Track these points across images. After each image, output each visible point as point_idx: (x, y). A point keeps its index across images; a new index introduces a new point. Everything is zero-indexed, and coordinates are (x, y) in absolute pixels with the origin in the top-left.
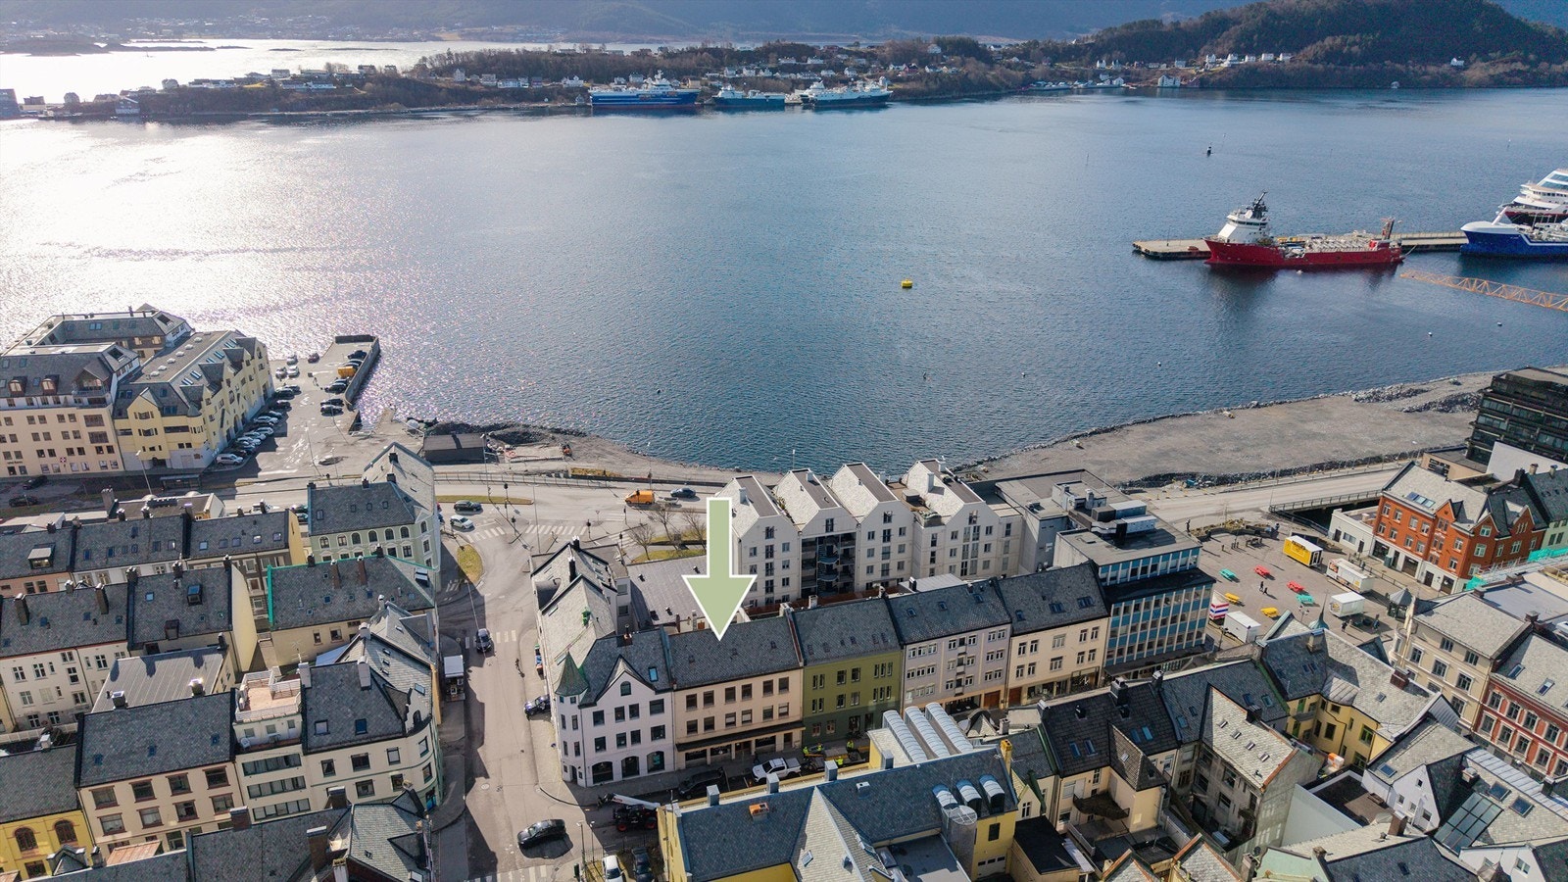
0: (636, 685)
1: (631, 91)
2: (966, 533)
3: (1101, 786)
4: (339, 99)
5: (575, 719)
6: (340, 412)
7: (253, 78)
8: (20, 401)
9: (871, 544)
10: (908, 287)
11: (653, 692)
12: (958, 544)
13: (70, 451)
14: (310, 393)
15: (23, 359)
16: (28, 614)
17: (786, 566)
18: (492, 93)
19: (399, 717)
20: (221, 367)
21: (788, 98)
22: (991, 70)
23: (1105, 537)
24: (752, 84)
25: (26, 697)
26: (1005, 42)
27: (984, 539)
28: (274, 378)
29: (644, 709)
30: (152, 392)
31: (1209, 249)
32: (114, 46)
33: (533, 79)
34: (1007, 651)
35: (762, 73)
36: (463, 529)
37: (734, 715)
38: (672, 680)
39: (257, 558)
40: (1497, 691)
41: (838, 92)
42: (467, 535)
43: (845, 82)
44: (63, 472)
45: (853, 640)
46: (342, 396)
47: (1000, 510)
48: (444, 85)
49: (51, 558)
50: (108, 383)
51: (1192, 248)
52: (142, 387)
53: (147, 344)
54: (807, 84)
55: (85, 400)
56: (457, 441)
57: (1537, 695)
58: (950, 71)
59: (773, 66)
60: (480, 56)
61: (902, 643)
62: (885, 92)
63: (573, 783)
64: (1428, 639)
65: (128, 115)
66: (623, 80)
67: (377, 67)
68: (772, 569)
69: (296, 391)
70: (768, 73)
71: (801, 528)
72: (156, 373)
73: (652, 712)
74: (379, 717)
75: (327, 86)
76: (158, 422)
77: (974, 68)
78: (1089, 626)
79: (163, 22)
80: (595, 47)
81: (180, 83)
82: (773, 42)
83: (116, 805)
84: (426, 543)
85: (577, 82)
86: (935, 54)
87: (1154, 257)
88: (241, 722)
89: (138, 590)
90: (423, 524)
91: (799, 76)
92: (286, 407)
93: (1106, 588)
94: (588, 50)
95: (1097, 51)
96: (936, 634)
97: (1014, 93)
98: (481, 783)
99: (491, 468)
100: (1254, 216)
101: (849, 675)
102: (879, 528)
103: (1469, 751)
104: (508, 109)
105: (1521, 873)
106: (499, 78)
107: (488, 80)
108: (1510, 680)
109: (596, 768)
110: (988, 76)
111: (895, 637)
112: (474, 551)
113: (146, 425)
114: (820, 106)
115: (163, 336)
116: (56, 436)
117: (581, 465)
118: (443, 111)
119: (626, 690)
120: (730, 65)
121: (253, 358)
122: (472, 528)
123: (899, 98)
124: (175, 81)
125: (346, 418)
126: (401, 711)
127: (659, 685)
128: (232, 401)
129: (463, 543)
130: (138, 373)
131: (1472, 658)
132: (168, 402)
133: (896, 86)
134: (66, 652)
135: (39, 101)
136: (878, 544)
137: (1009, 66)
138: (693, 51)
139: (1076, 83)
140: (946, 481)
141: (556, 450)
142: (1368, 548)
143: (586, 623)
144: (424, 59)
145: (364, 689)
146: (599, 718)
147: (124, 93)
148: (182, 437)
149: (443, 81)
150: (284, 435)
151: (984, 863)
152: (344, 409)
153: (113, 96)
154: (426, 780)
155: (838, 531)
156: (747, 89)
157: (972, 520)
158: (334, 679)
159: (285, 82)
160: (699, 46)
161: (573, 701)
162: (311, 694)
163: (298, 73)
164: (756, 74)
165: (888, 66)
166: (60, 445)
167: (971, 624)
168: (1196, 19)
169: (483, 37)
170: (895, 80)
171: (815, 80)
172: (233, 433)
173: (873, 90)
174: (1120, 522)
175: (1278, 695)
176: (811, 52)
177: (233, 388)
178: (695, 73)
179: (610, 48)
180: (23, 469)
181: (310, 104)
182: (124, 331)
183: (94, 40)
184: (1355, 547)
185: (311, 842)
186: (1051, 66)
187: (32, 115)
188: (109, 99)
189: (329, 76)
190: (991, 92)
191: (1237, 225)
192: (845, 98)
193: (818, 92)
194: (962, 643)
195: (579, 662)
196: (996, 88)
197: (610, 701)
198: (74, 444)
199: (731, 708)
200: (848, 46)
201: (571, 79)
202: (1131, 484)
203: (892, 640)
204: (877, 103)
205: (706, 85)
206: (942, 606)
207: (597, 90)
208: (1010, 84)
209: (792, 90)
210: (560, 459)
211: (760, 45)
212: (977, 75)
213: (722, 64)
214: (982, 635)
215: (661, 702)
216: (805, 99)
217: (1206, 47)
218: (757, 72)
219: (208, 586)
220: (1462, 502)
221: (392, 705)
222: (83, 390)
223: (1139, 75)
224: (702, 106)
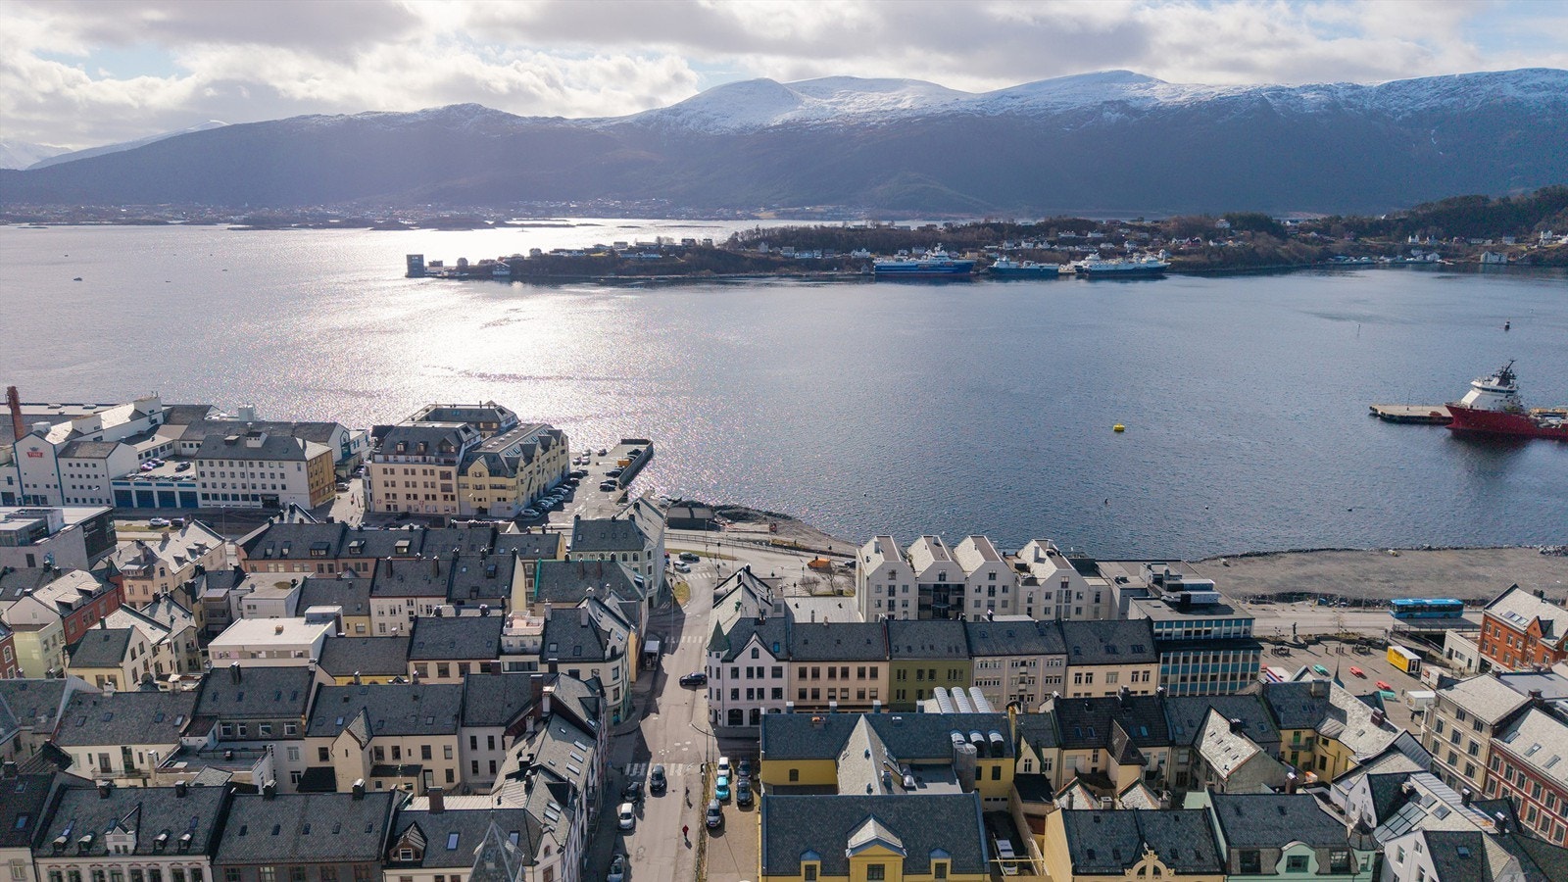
0: (762, 651)
1: (912, 261)
2: (1059, 594)
3: (1100, 766)
4: (663, 266)
5: (718, 670)
6: (613, 489)
7: (598, 248)
8: (402, 458)
9: (978, 596)
10: (1119, 431)
11: (774, 659)
12: (1052, 603)
13: (427, 497)
14: (595, 476)
15: (408, 429)
16: (392, 571)
17: (905, 605)
18: (790, 263)
19: (602, 648)
20: (533, 447)
21: (1063, 269)
22: (1283, 244)
23: (1170, 604)
24: (1027, 255)
25: (382, 626)
26: (1303, 217)
27: (1075, 603)
28: (571, 464)
29: (768, 673)
30: (486, 459)
31: (1451, 416)
32: (500, 224)
33: (827, 251)
34: (1064, 677)
35: (1040, 246)
36: (682, 571)
37: (834, 690)
38: (790, 653)
39: (535, 564)
40: (1496, 755)
41: (1113, 263)
42: (685, 576)
43: (1123, 254)
44: (420, 512)
45: (932, 647)
46: (617, 479)
47: (1091, 581)
48: (749, 255)
49: (408, 548)
50: (458, 450)
51: (1433, 413)
52: (480, 454)
53: (488, 428)
54: (1083, 256)
55: (442, 460)
56: (692, 512)
57: (1524, 756)
58: (1236, 245)
59: (1052, 239)
60: (783, 231)
61: (972, 655)
62: (1162, 263)
63: (714, 724)
64: (1447, 710)
65: (501, 276)
66: (906, 252)
67: (697, 241)
68: (894, 605)
69: (585, 473)
70: (1046, 246)
71: (918, 574)
72: (490, 446)
73: (774, 676)
74: (590, 647)
75: (655, 256)
76: (487, 480)
77: (1263, 242)
78: (1141, 668)
79: (539, 204)
80: (885, 223)
81: (543, 252)
82: (1054, 218)
83: (427, 677)
84: (650, 568)
85: (865, 253)
86: (1224, 229)
87: (1390, 419)
88: (506, 635)
89: (458, 564)
90: (649, 553)
91: (1077, 248)
92: (576, 484)
93: (1158, 641)
94: (878, 226)
95: (1409, 226)
96: (1001, 652)
97: (1308, 268)
98: (653, 717)
99: (712, 534)
100: (1499, 384)
101: (926, 674)
102: (986, 583)
103: (1415, 773)
104: (801, 276)
105: (1418, 853)
106: (796, 250)
107: (786, 252)
108: (1506, 744)
109: (731, 712)
110: (1278, 250)
111: (966, 649)
112: (687, 586)
113: (479, 481)
114: (1093, 276)
115: (499, 423)
116: (420, 485)
117: (780, 538)
118: (746, 276)
119: (755, 654)
120: (1009, 239)
121: (558, 444)
122: (689, 571)
123: (1178, 270)
124: (539, 250)
125: (618, 493)
126: (604, 643)
127: (779, 655)
128: (539, 472)
129: (680, 580)
130: (479, 445)
131: (1478, 725)
132: (496, 467)
133: (1177, 258)
134: (410, 599)
135: (438, 264)
136: (984, 596)
137: (1306, 241)
138: (976, 226)
139: (1382, 258)
140: (1049, 554)
141: (766, 527)
142: (1475, 663)
143: (737, 609)
144: (736, 234)
145: (583, 627)
146: (735, 673)
147: (501, 259)
148: (501, 493)
149: (749, 252)
150: (571, 501)
151: (990, 800)
152: (617, 488)
153: (493, 261)
154: (615, 700)
155: (949, 581)
156: (1021, 260)
157: (1065, 585)
158: (565, 618)
159: (622, 252)
160: (982, 221)
161: (718, 656)
162: (550, 625)
163: (634, 245)
164: (1034, 246)
165: (1171, 240)
166: (421, 491)
167: (1031, 650)
168: (1531, 195)
169: (797, 216)
170: (1176, 252)
171: (1091, 253)
172: (535, 496)
173: (1148, 262)
174: (1184, 593)
175: (1273, 724)
176: (1092, 226)
177: (540, 463)
178: (974, 246)
179: (898, 224)
180: (396, 507)
181: (640, 270)
182: (474, 417)
183: (485, 219)
184: (1464, 664)
185: (533, 682)
186: (1355, 240)
187: (433, 275)
188: (489, 264)
189: (657, 248)
190: (1281, 265)
191: (1481, 391)
192: (1119, 268)
193: (1092, 263)
194: (1023, 664)
195: (726, 631)
196: (1288, 262)
197: (744, 660)
198: (430, 491)
199: (832, 684)
200: (1132, 221)
201: (860, 251)
202: (1263, 597)
203: (963, 651)
204: (1154, 274)
205: (984, 256)
206: (1011, 635)
207: (879, 261)
208: (1303, 257)
209: (1068, 262)
210: (766, 533)
211: (1042, 220)
212: (1265, 249)
213: (1003, 238)
214: (1042, 660)
215: (780, 669)
216: (1079, 269)
217: (1542, 223)
218: (1036, 244)
219: (501, 567)
220: (1552, 621)
221: (599, 640)
222: (442, 453)
223: (1458, 250)
224: (978, 274)
